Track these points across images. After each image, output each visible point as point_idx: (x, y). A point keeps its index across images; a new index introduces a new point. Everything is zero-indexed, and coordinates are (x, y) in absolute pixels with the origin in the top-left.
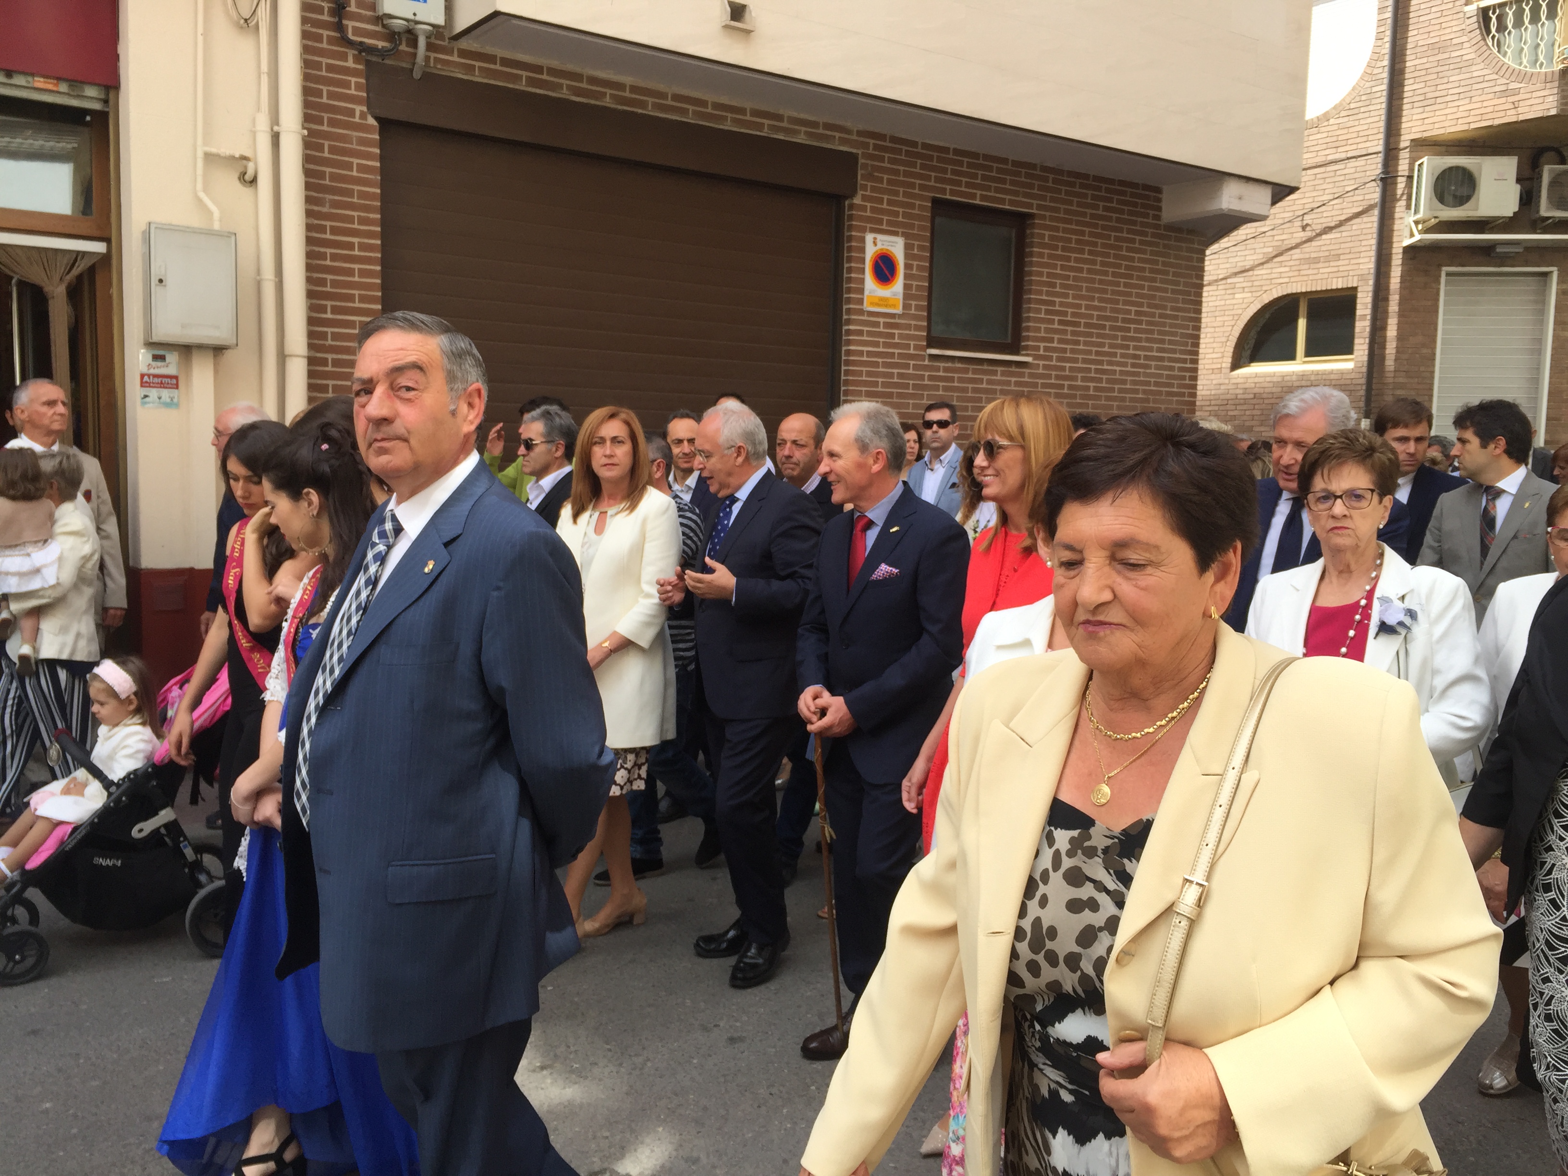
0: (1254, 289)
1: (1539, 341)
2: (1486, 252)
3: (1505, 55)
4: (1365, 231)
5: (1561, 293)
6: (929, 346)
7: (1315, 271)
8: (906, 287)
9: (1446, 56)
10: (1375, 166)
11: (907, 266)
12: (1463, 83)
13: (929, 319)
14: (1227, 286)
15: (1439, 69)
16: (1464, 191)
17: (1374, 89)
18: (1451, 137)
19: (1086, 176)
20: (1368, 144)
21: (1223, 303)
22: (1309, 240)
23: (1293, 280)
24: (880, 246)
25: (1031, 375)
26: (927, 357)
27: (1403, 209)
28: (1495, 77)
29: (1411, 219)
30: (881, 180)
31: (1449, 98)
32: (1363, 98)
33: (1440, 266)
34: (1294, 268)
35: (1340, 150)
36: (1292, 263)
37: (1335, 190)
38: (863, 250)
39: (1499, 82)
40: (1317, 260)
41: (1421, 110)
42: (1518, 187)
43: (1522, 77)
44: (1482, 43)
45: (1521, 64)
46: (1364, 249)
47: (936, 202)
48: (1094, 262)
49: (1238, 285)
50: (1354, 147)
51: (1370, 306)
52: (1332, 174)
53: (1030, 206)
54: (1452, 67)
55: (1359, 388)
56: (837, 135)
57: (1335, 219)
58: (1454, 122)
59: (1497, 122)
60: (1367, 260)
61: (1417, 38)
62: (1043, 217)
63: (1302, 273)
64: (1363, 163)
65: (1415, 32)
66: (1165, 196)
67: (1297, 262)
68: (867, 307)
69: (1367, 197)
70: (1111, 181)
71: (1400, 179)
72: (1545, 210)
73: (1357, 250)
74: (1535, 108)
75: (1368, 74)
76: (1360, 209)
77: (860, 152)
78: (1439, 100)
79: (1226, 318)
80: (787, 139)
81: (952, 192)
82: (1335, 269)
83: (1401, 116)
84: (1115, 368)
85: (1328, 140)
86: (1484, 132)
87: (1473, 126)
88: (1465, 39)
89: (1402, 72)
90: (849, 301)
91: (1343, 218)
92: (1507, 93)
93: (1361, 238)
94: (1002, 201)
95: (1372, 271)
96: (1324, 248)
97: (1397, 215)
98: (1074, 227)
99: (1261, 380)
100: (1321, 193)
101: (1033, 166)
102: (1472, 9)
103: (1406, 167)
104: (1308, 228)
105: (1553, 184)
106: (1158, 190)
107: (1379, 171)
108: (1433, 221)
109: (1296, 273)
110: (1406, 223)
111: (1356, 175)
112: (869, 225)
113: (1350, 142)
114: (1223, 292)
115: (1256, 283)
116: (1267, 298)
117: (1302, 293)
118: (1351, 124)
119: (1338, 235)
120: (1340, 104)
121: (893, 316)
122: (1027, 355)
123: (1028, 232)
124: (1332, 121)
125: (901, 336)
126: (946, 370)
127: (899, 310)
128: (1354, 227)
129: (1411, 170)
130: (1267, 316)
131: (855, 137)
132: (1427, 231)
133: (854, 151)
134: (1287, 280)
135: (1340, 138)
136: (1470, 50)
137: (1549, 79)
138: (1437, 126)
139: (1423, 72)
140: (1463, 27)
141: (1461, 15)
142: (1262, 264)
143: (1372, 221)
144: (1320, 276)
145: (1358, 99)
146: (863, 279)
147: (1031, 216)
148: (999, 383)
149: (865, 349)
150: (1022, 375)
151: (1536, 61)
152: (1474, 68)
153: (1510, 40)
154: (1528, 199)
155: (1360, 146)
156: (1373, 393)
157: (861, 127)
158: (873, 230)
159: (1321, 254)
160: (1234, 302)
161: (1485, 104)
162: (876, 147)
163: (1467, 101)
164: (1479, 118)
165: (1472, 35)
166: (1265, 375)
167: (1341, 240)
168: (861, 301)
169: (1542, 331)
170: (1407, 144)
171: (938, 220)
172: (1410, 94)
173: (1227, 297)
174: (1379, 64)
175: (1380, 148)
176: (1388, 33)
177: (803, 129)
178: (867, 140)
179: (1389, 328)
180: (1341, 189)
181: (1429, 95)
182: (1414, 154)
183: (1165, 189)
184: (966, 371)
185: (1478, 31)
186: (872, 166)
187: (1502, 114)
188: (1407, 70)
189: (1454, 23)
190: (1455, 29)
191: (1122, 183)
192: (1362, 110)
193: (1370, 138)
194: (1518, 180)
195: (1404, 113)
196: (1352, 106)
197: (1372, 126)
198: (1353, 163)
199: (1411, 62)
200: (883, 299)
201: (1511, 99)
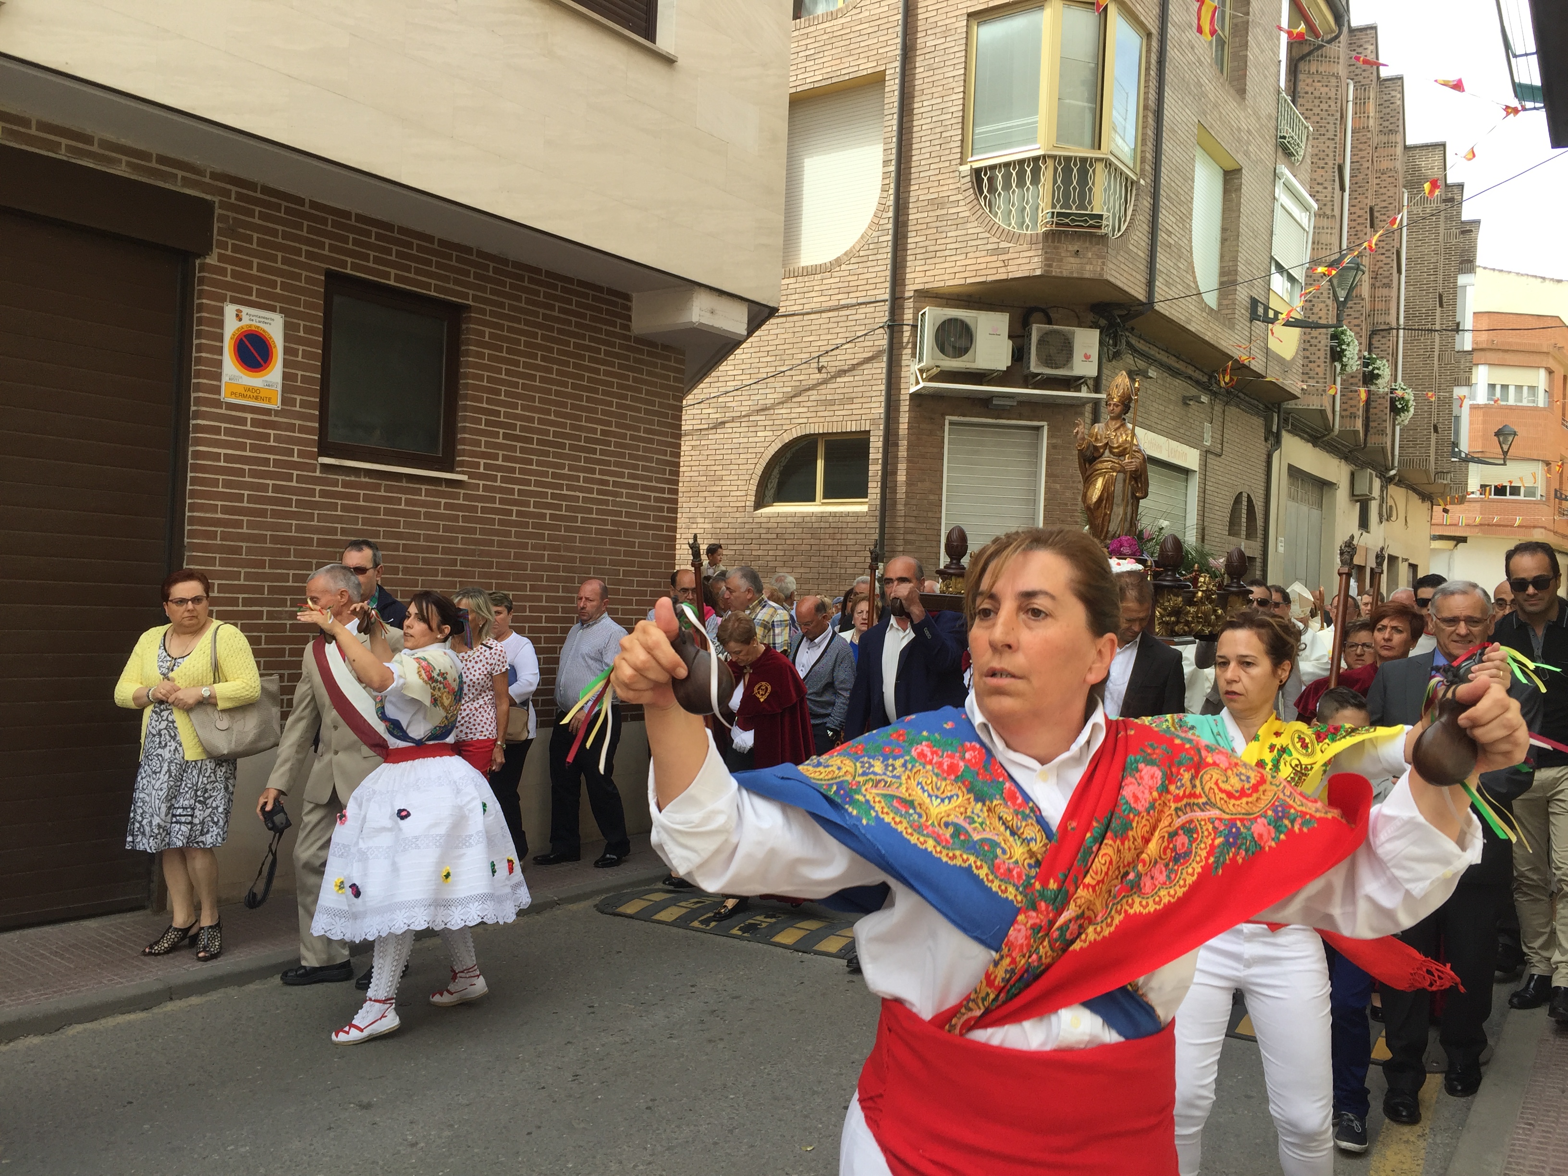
0: (775, 428)
1: (1035, 492)
2: (984, 404)
3: (995, 216)
4: (875, 377)
5: (1052, 447)
6: (321, 453)
7: (832, 413)
8: (286, 376)
9: (944, 212)
10: (882, 314)
11: (287, 351)
12: (959, 239)
13: (323, 419)
14: (750, 424)
15: (939, 224)
16: (962, 343)
17: (881, 239)
18: (951, 290)
19: (538, 271)
20: (876, 292)
21: (746, 440)
22: (825, 382)
23: (810, 420)
24: (246, 321)
25: (467, 497)
26: (318, 467)
27: (909, 357)
28: (987, 235)
29: (915, 367)
30: (249, 240)
31: (947, 253)
32: (871, 246)
33: (943, 415)
34: (811, 409)
35: (851, 295)
36: (809, 404)
37: (847, 335)
38: (221, 324)
39: (991, 240)
40: (832, 403)
41: (923, 262)
42: (1011, 342)
43: (1011, 237)
44: (975, 202)
45: (1010, 225)
46: (874, 394)
47: (330, 275)
48: (549, 370)
49: (759, 423)
50: (864, 293)
51: (881, 450)
52: (845, 318)
53: (465, 296)
54: (949, 223)
55: (873, 531)
56: (180, 174)
57: (848, 362)
58: (952, 276)
59: (990, 278)
60: (878, 405)
61: (919, 192)
62: (483, 312)
63: (819, 414)
64: (872, 310)
65: (916, 187)
66: (634, 304)
67: (815, 404)
68: (225, 396)
69: (876, 343)
70: (569, 280)
71: (906, 328)
72: (1035, 366)
73: (868, 394)
74: (1023, 267)
75: (875, 224)
76: (870, 354)
77: (216, 199)
78: (938, 254)
79: (749, 456)
80: (99, 168)
81: (354, 267)
82: (850, 412)
83: (905, 267)
84: (577, 494)
85: (840, 285)
86: (979, 287)
87: (969, 281)
88: (960, 197)
89: (905, 224)
90: (199, 387)
91: (855, 362)
92: (1000, 251)
93: (872, 382)
94: (428, 286)
95: (882, 416)
96: (838, 391)
97: (904, 363)
98: (522, 327)
99: (784, 520)
100: (835, 336)
101: (468, 250)
102: (965, 169)
103: (911, 316)
104: (824, 370)
105: (1040, 342)
106: (627, 297)
107: (886, 319)
108: (935, 371)
109: (814, 414)
110: (912, 370)
111: (867, 321)
112: (229, 294)
113: (860, 288)
114: (746, 429)
115: (776, 422)
116: (787, 438)
117: (819, 434)
118: (860, 271)
119: (851, 379)
120: (851, 251)
121: (268, 412)
122: (463, 473)
123: (464, 326)
124: (843, 267)
125: (277, 438)
126: (345, 484)
127: (276, 404)
128: (866, 372)
129: (915, 319)
130: (789, 455)
131: (207, 180)
132: (931, 379)
133: (208, 197)
134: (805, 420)
135: (851, 284)
136: (965, 208)
137: (1034, 240)
138: (937, 278)
139: (924, 226)
140: (959, 185)
141: (957, 174)
142: (783, 403)
143: (882, 365)
144: (835, 419)
145: (866, 247)
146: (221, 361)
147: (468, 308)
148: (424, 504)
149: (223, 451)
150: (456, 496)
151: (1023, 222)
152: (969, 225)
153: (1000, 203)
154: (1019, 355)
155: (869, 293)
156: (886, 537)
157: (218, 168)
158: (234, 301)
159: (836, 397)
160: (757, 439)
161: (979, 261)
162: (240, 197)
163: (964, 256)
164: (974, 273)
165: (967, 193)
166: (786, 516)
167: (854, 384)
168: (217, 390)
169: (1036, 483)
170: (911, 294)
171: (337, 300)
172: (913, 246)
173: (750, 434)
174: (885, 215)
175: (887, 296)
176: (892, 186)
177: (124, 158)
178: (229, 187)
179: (899, 473)
180: (853, 334)
181: (930, 249)
182: (918, 305)
183: (634, 295)
184: (377, 488)
185: (971, 191)
186: (234, 219)
187: (994, 271)
188: (910, 223)
189: (951, 181)
190: (951, 187)
191: (581, 283)
192: (871, 258)
193: (878, 286)
194: (1010, 337)
195: (908, 264)
196: (861, 253)
197: (879, 274)
198: (863, 310)
199: (913, 216)
200: (249, 389)
201: (1001, 257)
